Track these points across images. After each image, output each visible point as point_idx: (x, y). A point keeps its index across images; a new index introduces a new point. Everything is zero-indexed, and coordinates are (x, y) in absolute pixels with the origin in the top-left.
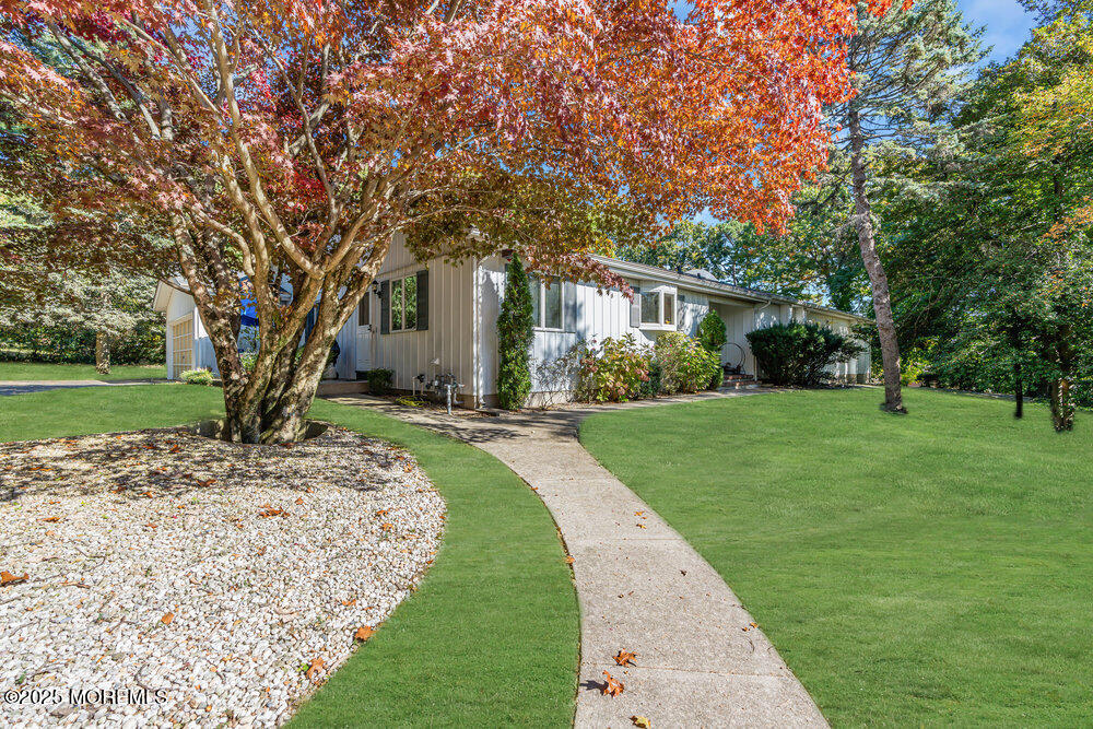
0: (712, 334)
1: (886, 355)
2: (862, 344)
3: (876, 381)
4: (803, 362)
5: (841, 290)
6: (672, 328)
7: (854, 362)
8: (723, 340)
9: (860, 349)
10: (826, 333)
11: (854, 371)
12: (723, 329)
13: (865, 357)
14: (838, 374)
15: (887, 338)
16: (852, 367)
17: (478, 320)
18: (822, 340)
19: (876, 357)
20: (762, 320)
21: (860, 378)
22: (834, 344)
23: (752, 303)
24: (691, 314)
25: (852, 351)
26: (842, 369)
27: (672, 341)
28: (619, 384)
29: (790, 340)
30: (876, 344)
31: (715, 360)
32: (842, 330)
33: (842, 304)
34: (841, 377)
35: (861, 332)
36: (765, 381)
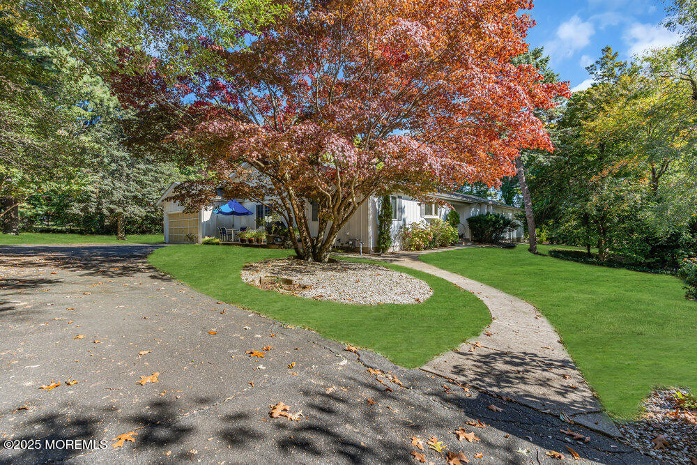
0: (454, 219)
1: (530, 229)
2: (519, 223)
3: (526, 241)
4: (493, 232)
5: (508, 192)
6: (438, 217)
7: (515, 232)
8: (459, 222)
9: (518, 225)
10: (503, 218)
11: (515, 236)
12: (458, 217)
13: (521, 229)
14: (508, 237)
15: (530, 221)
16: (514, 234)
17: (370, 217)
18: (502, 222)
19: (526, 230)
20: (474, 212)
21: (518, 240)
22: (507, 223)
23: (469, 204)
24: (445, 210)
25: (515, 226)
26: (510, 235)
27: (438, 223)
28: (421, 243)
29: (487, 222)
30: (526, 223)
31: (457, 232)
32: (510, 216)
33: (509, 201)
34: (509, 239)
35: (519, 217)
36: (475, 241)
